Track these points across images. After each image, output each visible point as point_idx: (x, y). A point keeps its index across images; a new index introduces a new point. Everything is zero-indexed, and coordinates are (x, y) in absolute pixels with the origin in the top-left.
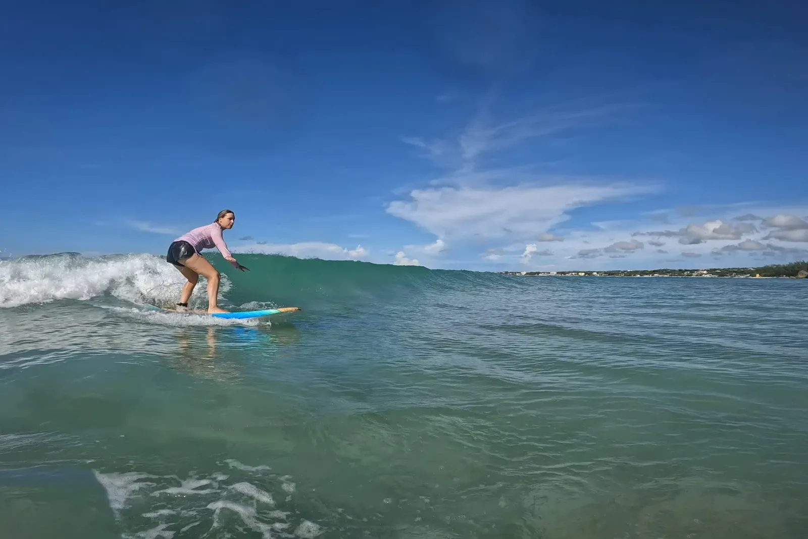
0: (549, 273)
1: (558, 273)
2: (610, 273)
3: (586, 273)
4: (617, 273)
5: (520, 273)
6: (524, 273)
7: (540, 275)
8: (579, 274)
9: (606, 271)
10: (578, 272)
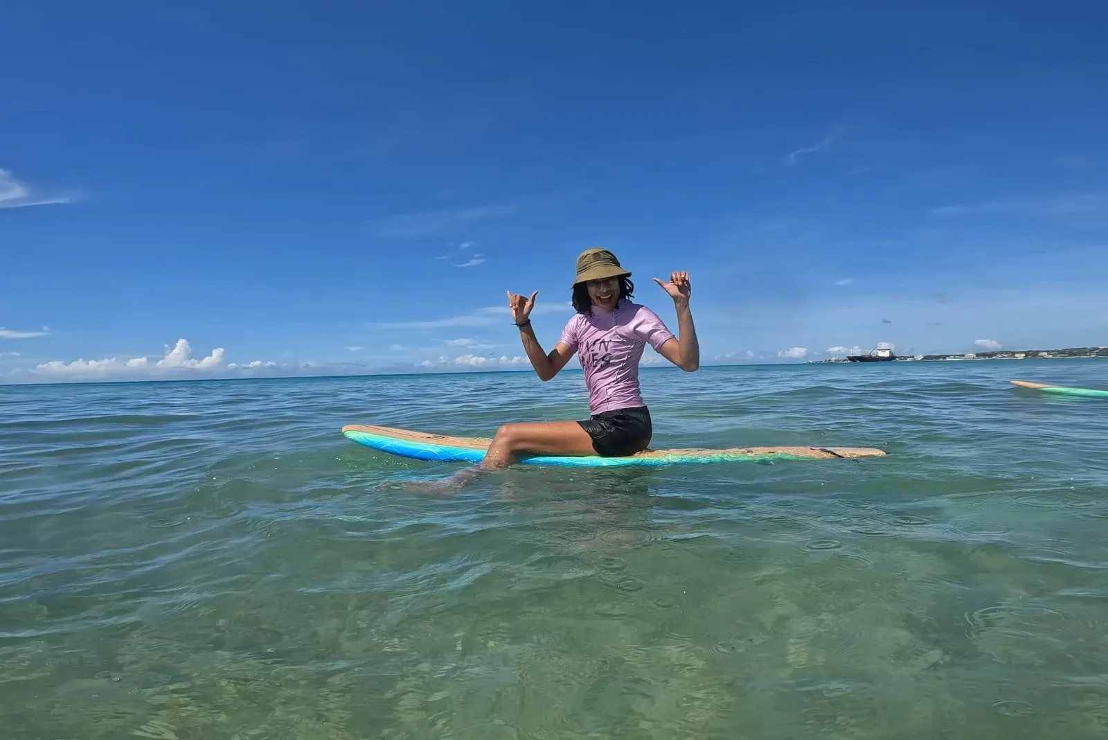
0: (963, 356)
1: (978, 355)
2: (1071, 352)
3: (1027, 354)
4: (1083, 351)
5: (913, 357)
6: (920, 357)
7: (948, 359)
8: (1016, 355)
9: (1060, 349)
10: (1013, 353)
